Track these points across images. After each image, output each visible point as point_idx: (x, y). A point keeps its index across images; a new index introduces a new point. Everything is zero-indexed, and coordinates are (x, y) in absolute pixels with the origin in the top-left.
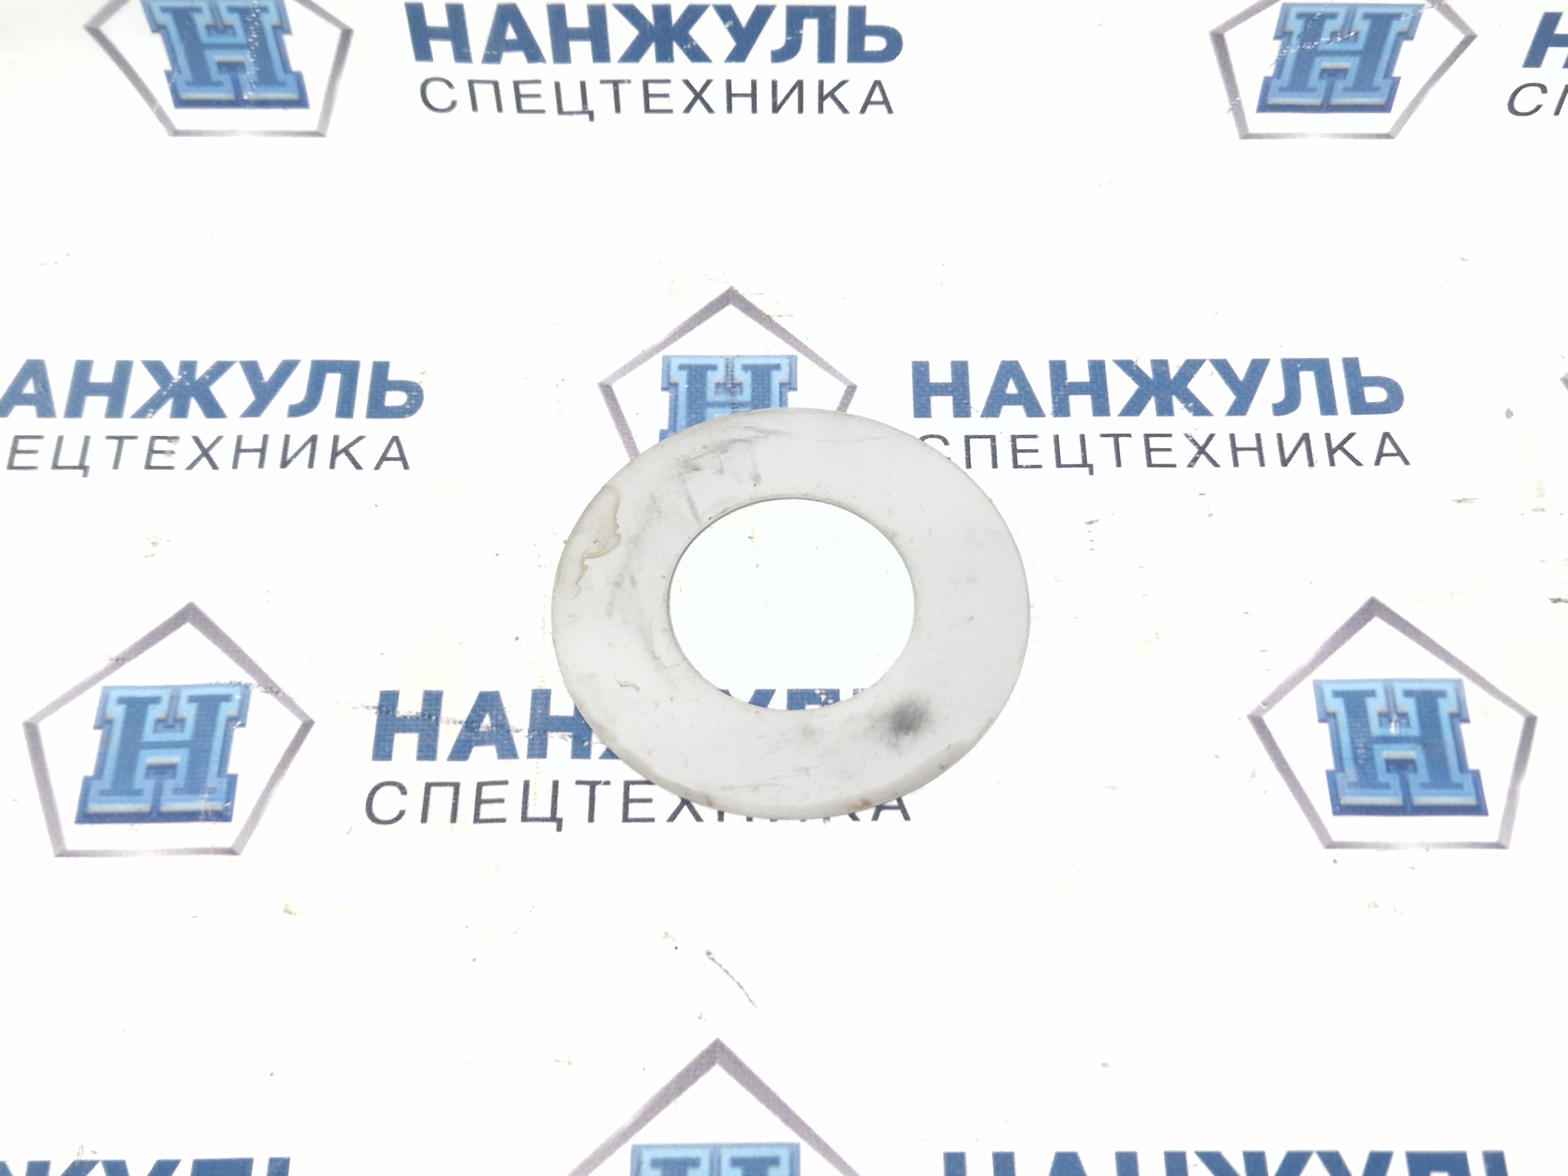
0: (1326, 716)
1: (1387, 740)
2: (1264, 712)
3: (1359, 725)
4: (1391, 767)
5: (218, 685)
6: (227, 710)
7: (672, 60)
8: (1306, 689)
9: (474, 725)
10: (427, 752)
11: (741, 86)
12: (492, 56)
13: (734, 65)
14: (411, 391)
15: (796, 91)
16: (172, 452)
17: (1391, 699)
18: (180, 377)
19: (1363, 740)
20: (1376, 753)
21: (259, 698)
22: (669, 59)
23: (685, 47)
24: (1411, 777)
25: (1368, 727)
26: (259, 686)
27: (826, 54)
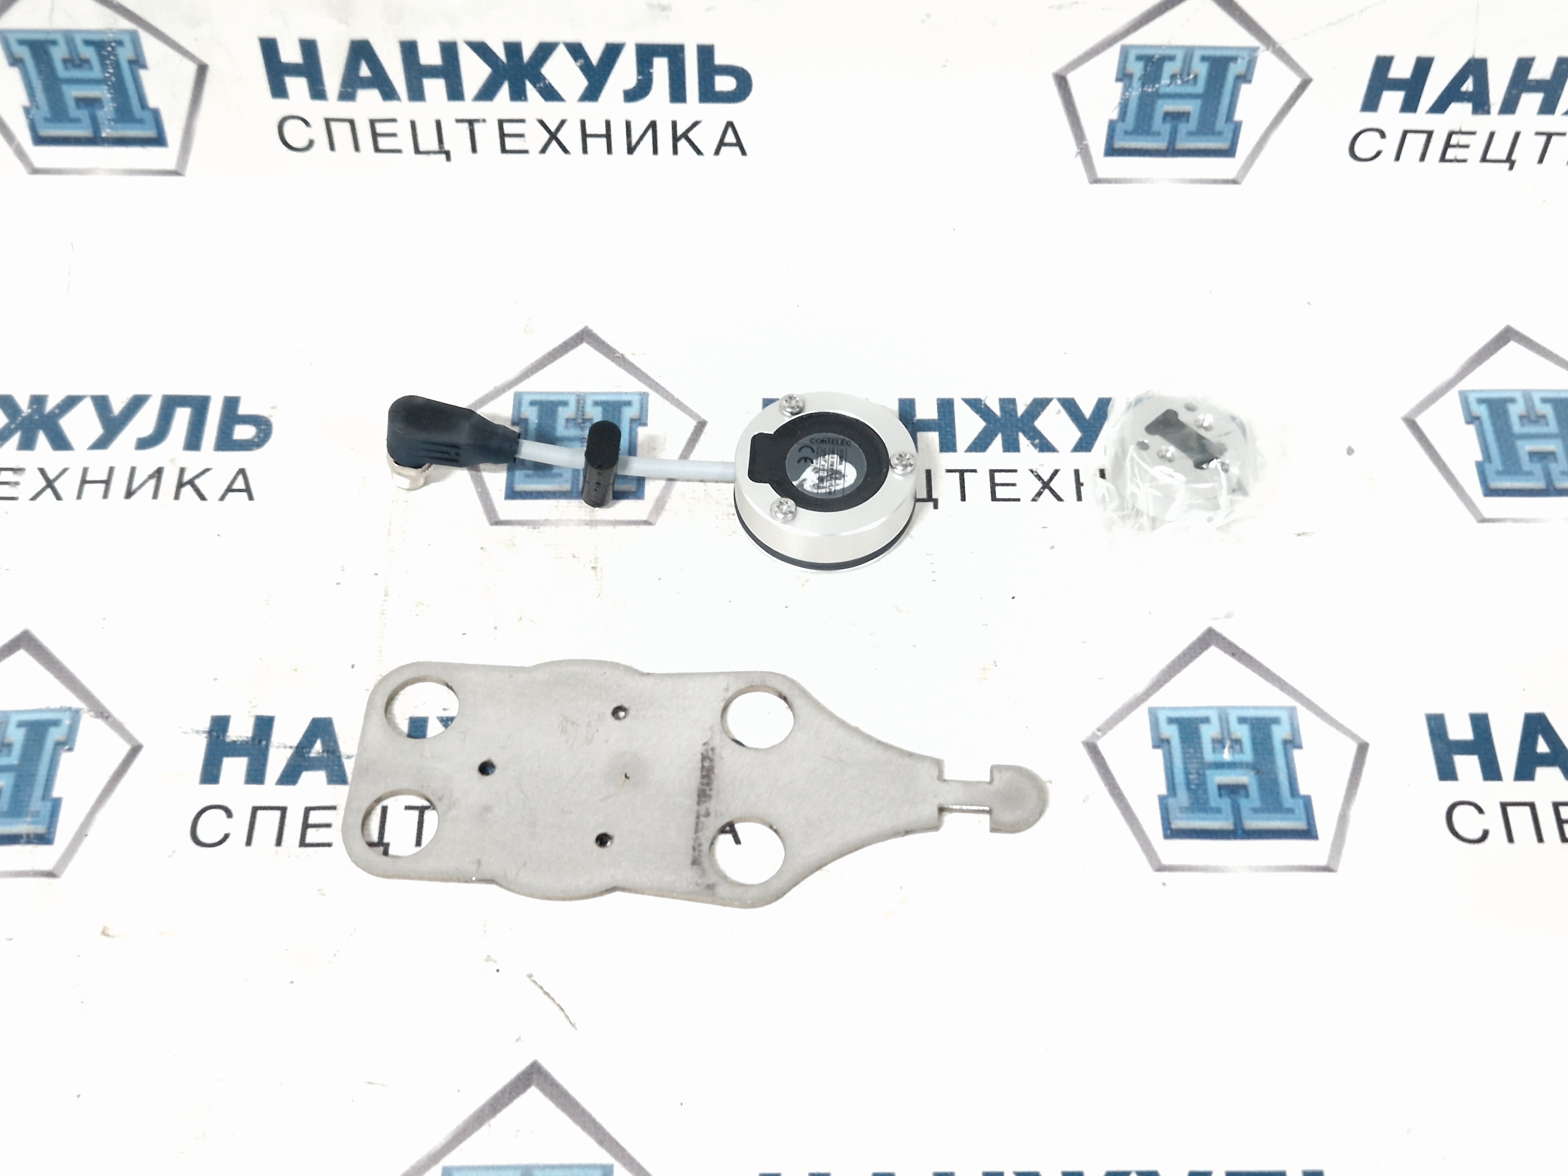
0: (1160, 742)
1: (1220, 766)
2: (1098, 738)
3: (1192, 751)
4: (1223, 792)
5: (48, 710)
6: (55, 734)
7: (526, 99)
8: (1141, 716)
9: (304, 751)
10: (255, 776)
11: (596, 127)
12: (347, 94)
13: (588, 105)
14: (261, 425)
15: (650, 133)
16: (17, 483)
17: (1225, 725)
18: (29, 411)
19: (1196, 765)
20: (1209, 779)
21: (89, 724)
22: (523, 98)
23: (538, 85)
24: (1244, 803)
25: (1202, 753)
26: (89, 711)
27: (678, 94)
